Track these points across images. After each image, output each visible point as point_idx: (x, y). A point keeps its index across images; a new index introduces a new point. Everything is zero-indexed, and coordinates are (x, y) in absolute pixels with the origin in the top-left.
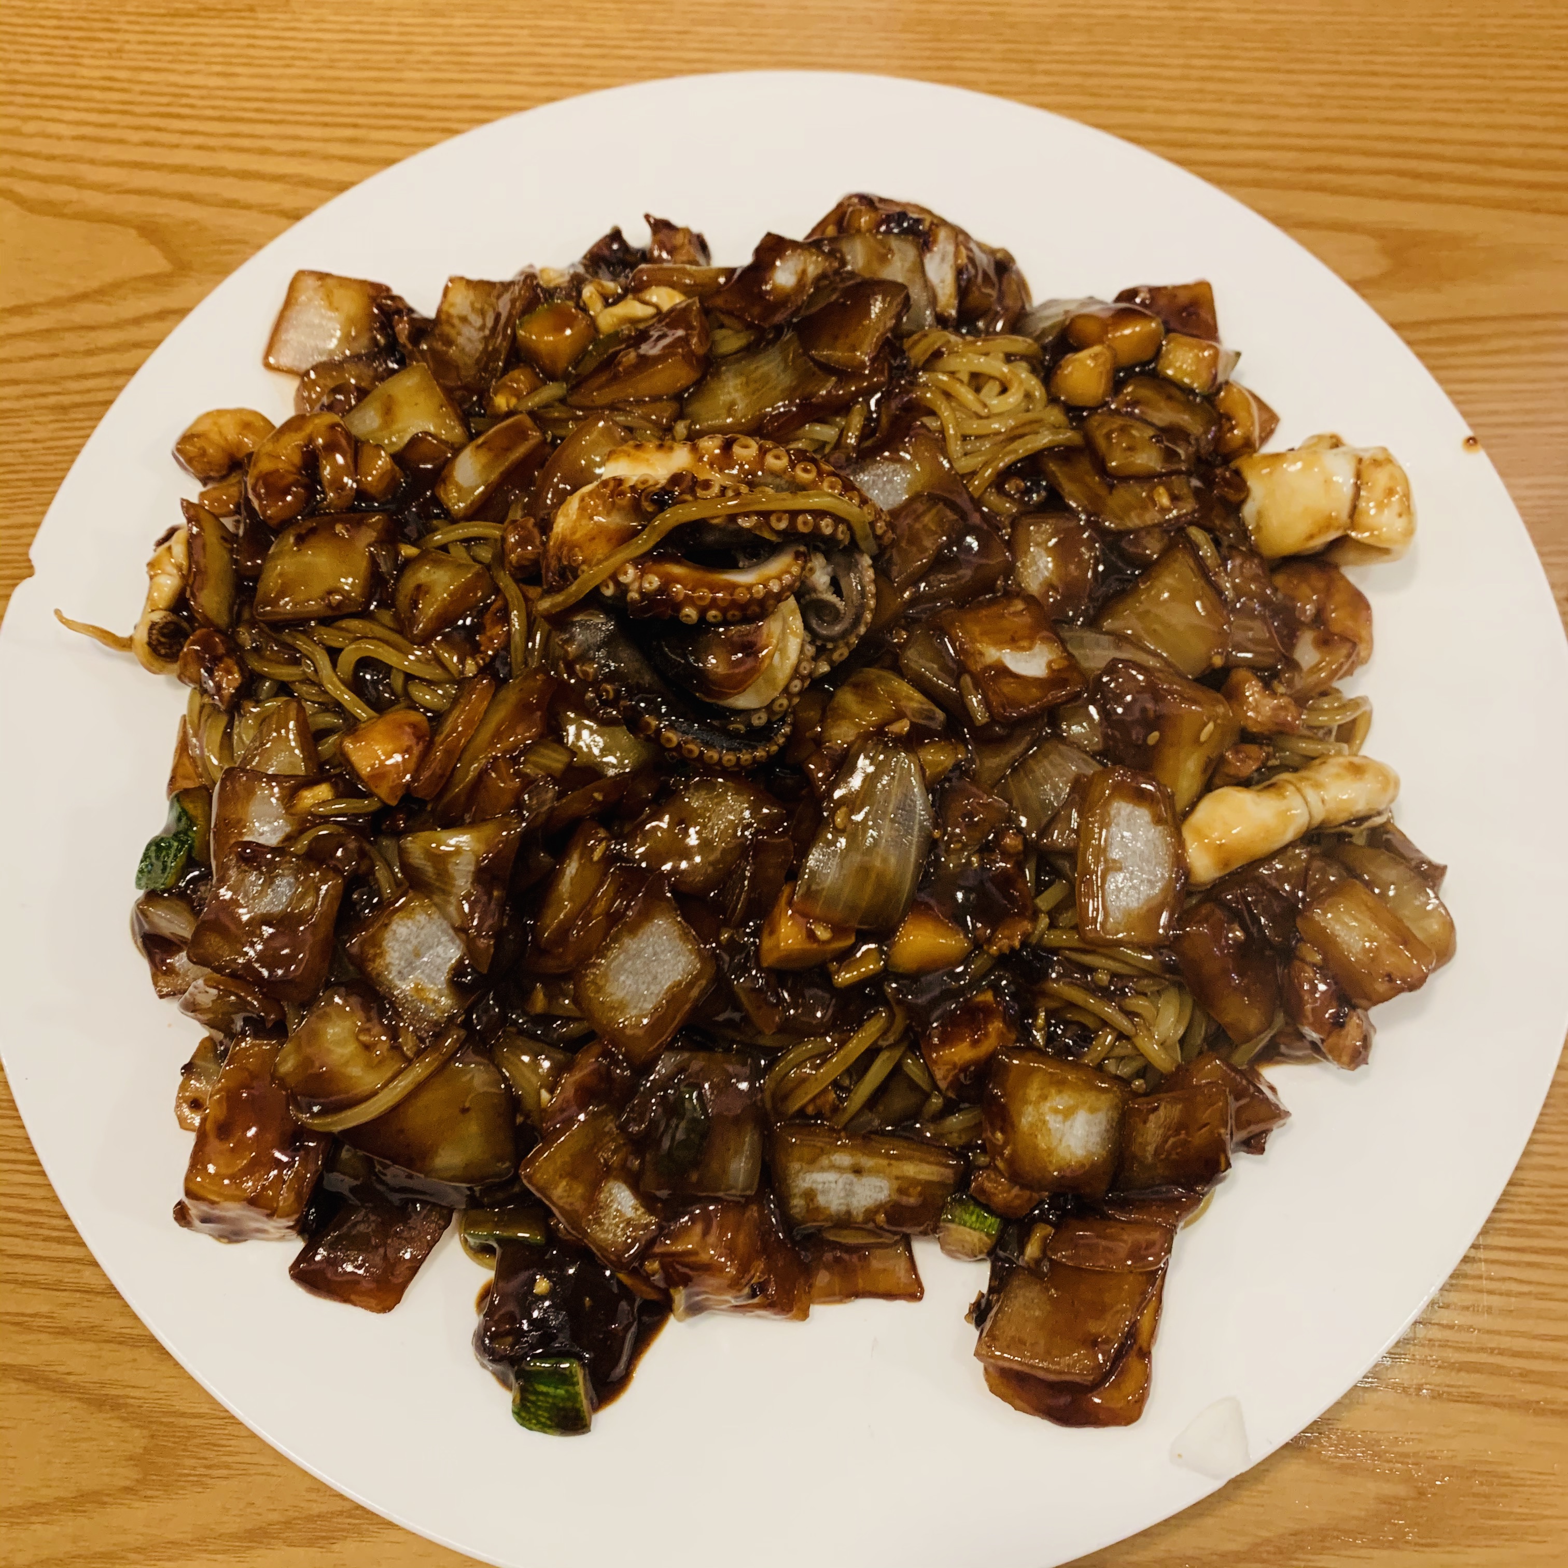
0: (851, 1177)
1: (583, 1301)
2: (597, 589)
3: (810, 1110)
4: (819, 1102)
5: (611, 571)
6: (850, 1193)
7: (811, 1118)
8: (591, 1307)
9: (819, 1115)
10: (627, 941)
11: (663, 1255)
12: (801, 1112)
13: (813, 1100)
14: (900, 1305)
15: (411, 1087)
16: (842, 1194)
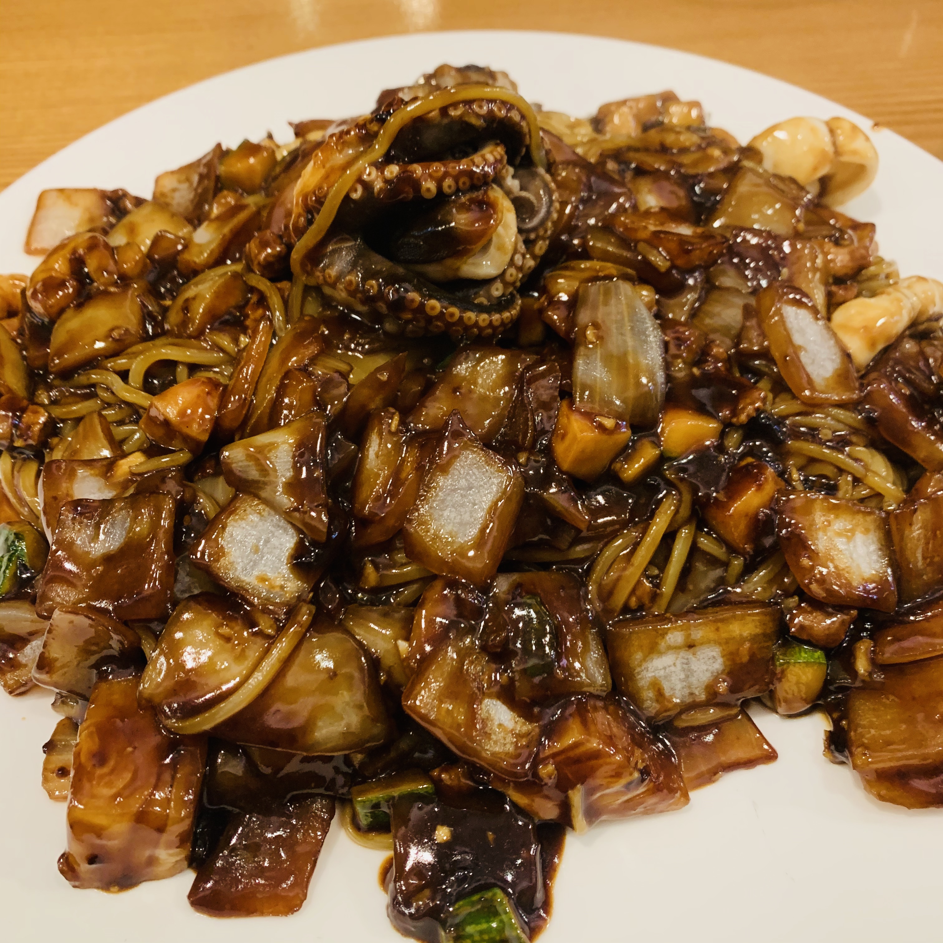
0: (688, 654)
1: (486, 837)
2: (347, 197)
3: (633, 603)
4: (638, 593)
5: (354, 178)
6: (689, 673)
7: (636, 611)
8: (495, 840)
9: (641, 607)
10: (441, 480)
11: (554, 756)
12: (626, 609)
13: (633, 592)
14: (761, 770)
15: (277, 666)
16: (682, 676)
